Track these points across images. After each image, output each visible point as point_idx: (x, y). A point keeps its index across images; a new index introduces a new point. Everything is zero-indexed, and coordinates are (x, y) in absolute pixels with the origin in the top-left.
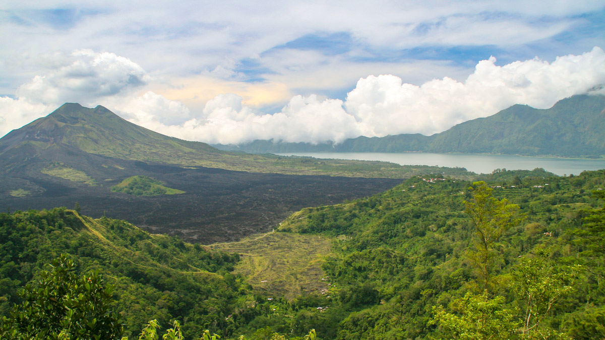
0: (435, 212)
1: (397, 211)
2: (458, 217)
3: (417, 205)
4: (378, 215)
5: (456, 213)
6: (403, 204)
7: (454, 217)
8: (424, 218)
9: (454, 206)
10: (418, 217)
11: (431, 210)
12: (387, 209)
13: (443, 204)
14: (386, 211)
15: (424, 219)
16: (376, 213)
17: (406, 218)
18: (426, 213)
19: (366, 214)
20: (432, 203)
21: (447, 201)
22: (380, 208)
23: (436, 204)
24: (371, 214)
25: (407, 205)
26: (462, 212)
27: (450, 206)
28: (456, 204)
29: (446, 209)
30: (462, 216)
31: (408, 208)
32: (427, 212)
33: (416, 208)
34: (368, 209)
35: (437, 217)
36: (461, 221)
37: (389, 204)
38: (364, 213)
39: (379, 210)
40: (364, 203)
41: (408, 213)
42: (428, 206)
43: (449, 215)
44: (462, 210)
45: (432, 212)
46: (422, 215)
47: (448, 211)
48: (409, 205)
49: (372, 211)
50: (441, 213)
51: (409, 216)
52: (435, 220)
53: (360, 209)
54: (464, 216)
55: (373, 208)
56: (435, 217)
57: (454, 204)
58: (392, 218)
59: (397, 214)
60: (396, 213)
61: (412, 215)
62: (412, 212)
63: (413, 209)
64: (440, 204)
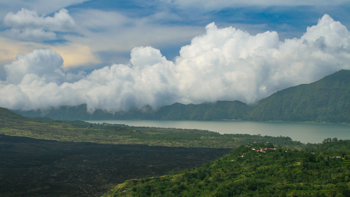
0: (272, 184)
1: (230, 182)
2: (297, 189)
3: (250, 176)
4: (209, 187)
5: (294, 185)
6: (235, 175)
7: (292, 189)
8: (260, 190)
9: (291, 178)
10: (253, 189)
11: (268, 182)
12: (218, 180)
13: (278, 175)
14: (217, 183)
15: (261, 191)
16: (207, 185)
17: (241, 190)
18: (263, 185)
19: (195, 186)
20: (267, 175)
21: (283, 172)
22: (211, 179)
23: (271, 175)
24: (201, 186)
25: (239, 176)
26: (301, 184)
27: (287, 177)
28: (293, 175)
29: (282, 180)
30: (302, 189)
31: (242, 179)
32: (263, 183)
33: (251, 180)
34: (197, 180)
35: (274, 189)
36: (302, 193)
37: (219, 175)
38: (193, 184)
39: (209, 182)
40: (193, 174)
41: (243, 185)
42: (263, 178)
43: (287, 188)
44: (300, 182)
45: (269, 184)
46: (258, 186)
47: (285, 183)
48: (242, 176)
49: (202, 183)
50: (278, 184)
51: (244, 188)
52: (273, 193)
53: (189, 181)
54: (304, 188)
55: (202, 179)
56: (272, 190)
57: (291, 175)
58: (226, 190)
59: (231, 185)
60: (230, 185)
61: (247, 187)
62: (248, 184)
63: (247, 181)
64: (275, 175)
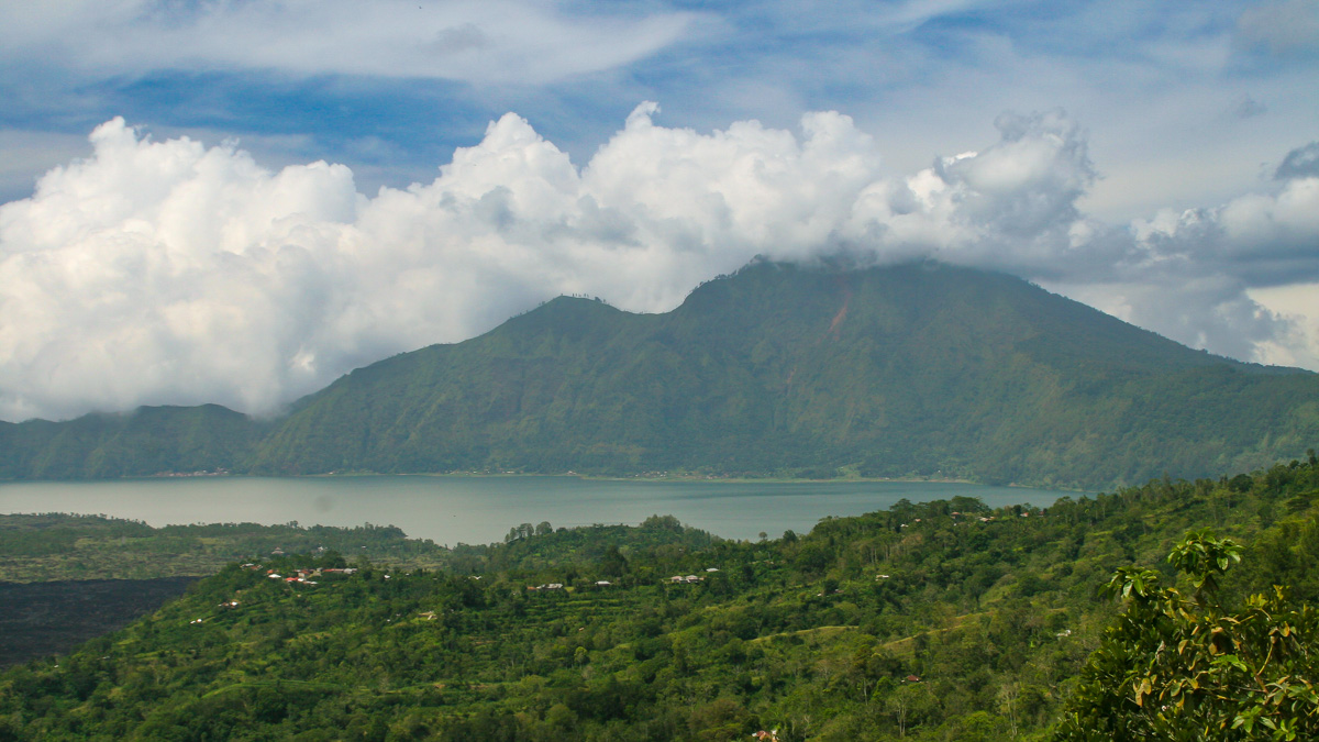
0: (338, 694)
1: (191, 699)
2: (424, 704)
3: (263, 671)
4: (110, 723)
5: (416, 691)
6: (207, 674)
7: (409, 705)
8: (299, 717)
9: (405, 667)
10: (275, 715)
11: (325, 686)
12: (143, 697)
13: (361, 661)
14: (140, 705)
15: (302, 721)
16: (100, 717)
17: (230, 723)
18: (308, 700)
19: (55, 726)
20: (321, 662)
21: (377, 650)
22: (116, 693)
23: (337, 663)
24: (80, 723)
25: (223, 674)
26: (436, 684)
27: (390, 665)
28: (411, 657)
29: (374, 677)
30: (440, 702)
31: (236, 682)
32: (310, 693)
33: (265, 684)
34: (61, 702)
35: (348, 710)
36: (441, 717)
37: (150, 676)
38: (48, 720)
39: (110, 705)
40: (47, 680)
41: (238, 706)
42: (307, 674)
43: (392, 702)
44: (432, 678)
45: (328, 694)
46: (289, 706)
47: (386, 686)
48: (233, 672)
49: (83, 709)
50: (362, 692)
51: (242, 716)
52: (342, 724)
53: (29, 707)
54: (446, 699)
55: (83, 697)
56: (339, 713)
57: (403, 657)
58: (176, 728)
59: (194, 711)
60: (189, 709)
61: (252, 710)
62: (254, 698)
63: (253, 689)
64: (350, 662)
